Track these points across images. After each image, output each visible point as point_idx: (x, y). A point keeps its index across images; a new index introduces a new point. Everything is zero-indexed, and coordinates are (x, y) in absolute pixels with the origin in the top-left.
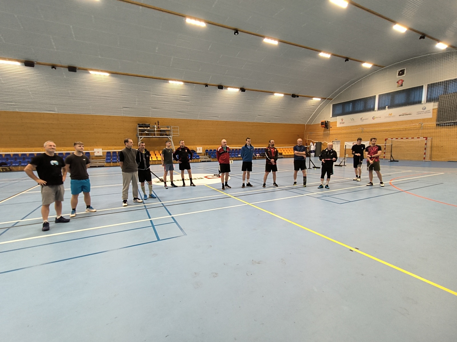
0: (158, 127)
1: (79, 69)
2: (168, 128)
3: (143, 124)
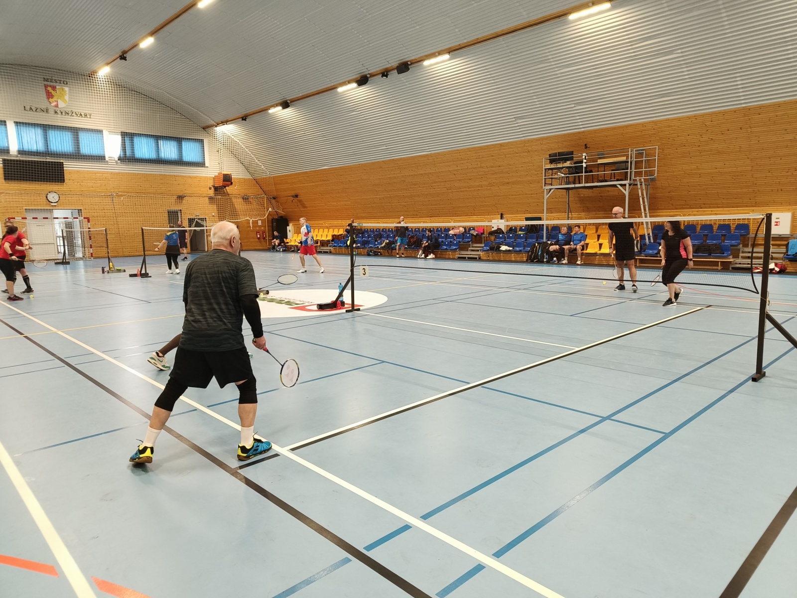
0: (593, 156)
3: (558, 155)
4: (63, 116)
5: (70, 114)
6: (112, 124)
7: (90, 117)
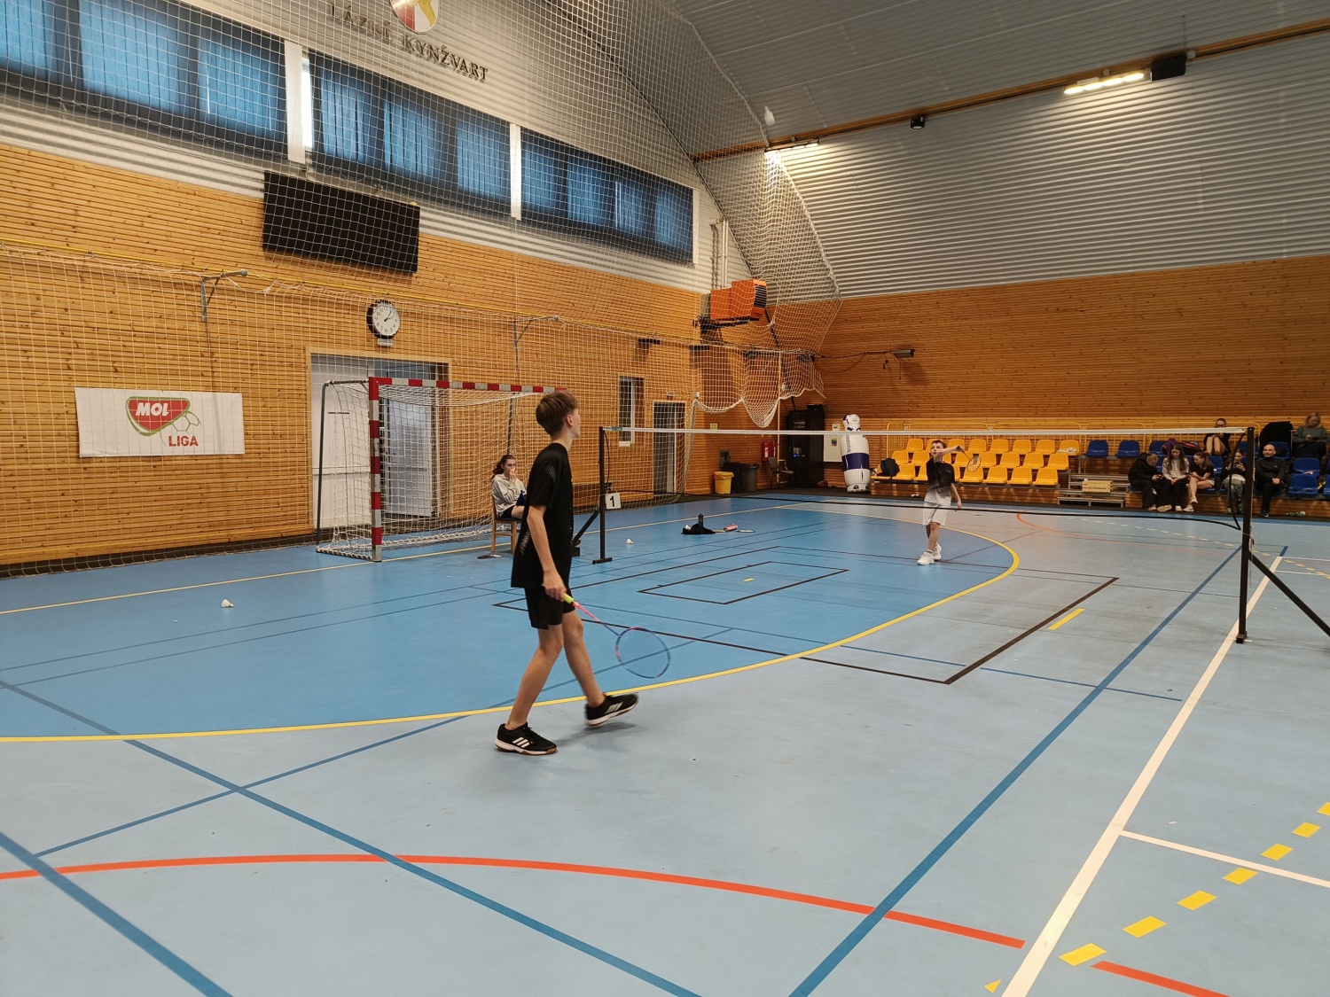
4: (422, 61)
5: (440, 59)
6: (527, 111)
7: (483, 80)
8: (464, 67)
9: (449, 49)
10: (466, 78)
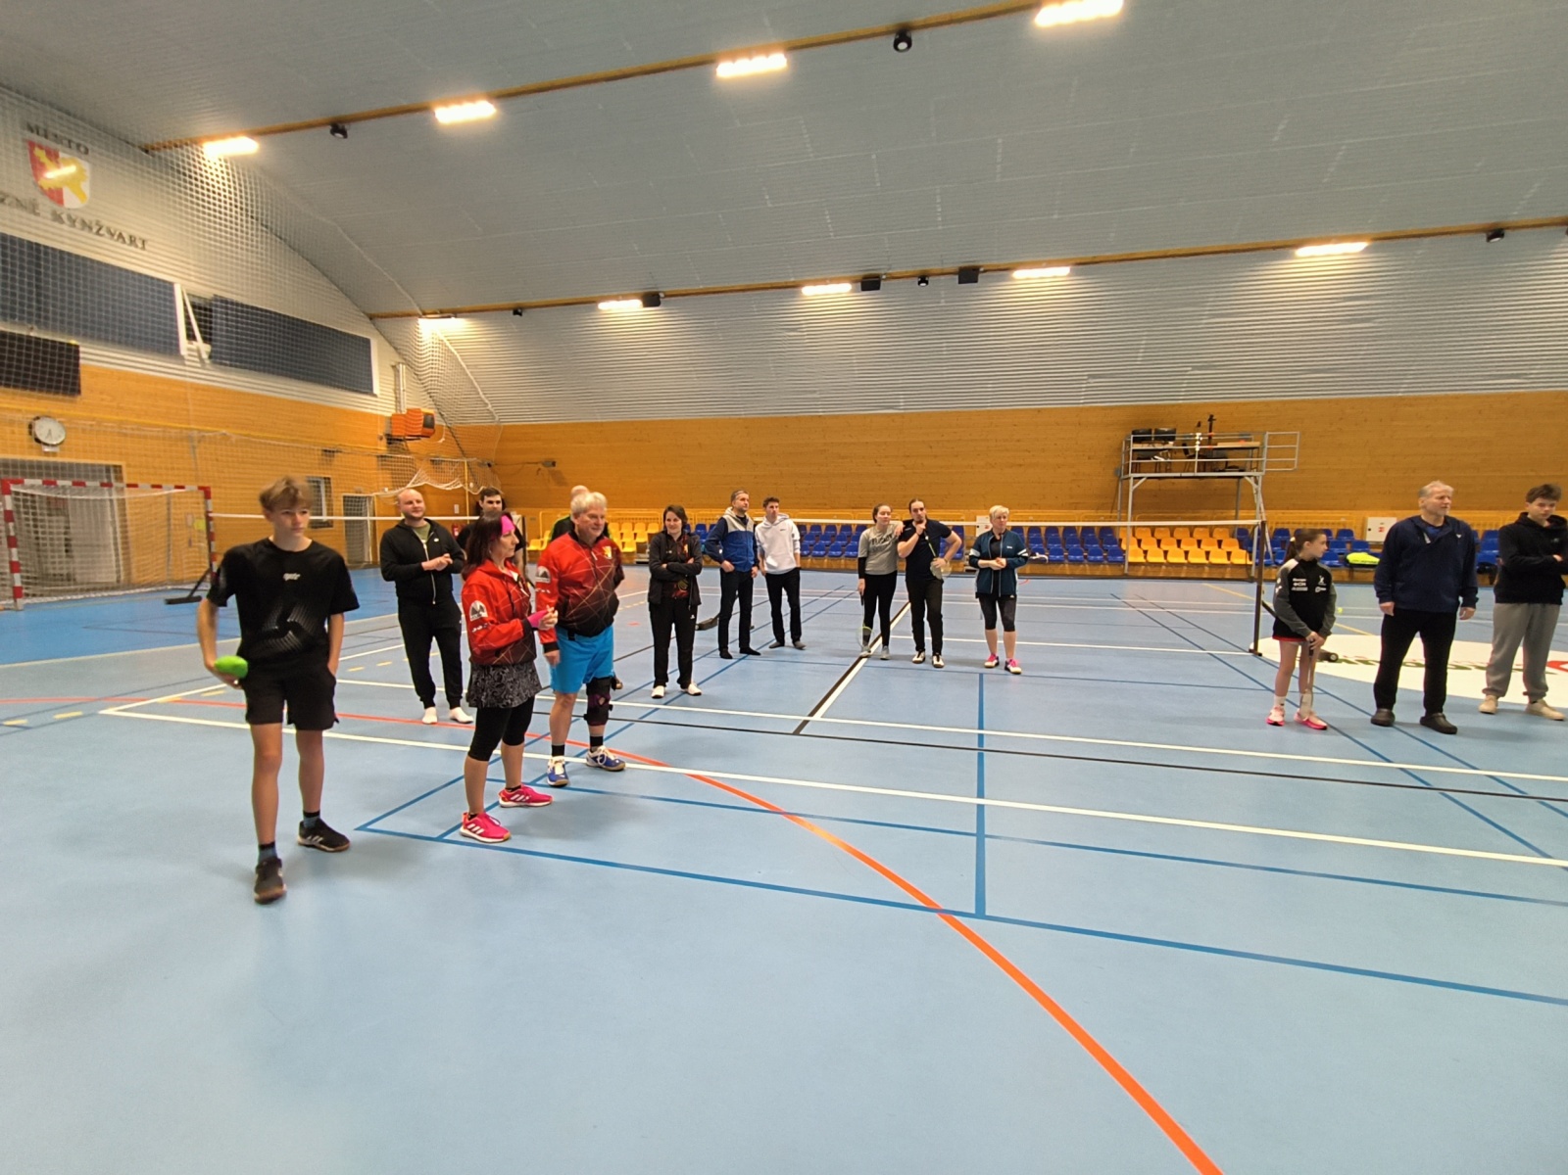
0: (1210, 437)
1: (985, 271)
2: (1250, 440)
3: (1150, 432)
4: (75, 231)
6: (193, 273)
7: (143, 248)
8: (120, 235)
9: (105, 223)
10: (125, 246)
